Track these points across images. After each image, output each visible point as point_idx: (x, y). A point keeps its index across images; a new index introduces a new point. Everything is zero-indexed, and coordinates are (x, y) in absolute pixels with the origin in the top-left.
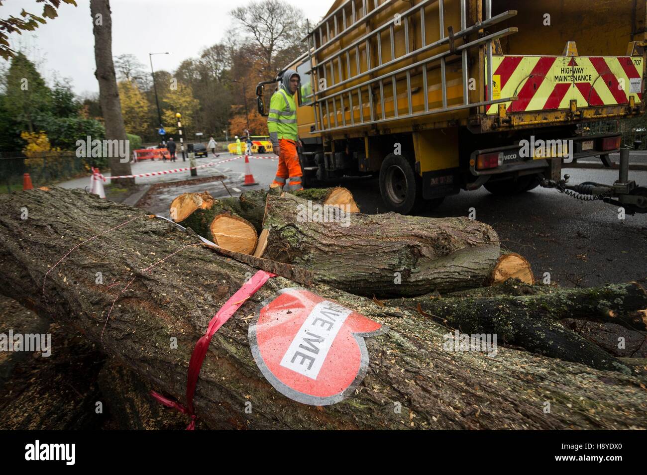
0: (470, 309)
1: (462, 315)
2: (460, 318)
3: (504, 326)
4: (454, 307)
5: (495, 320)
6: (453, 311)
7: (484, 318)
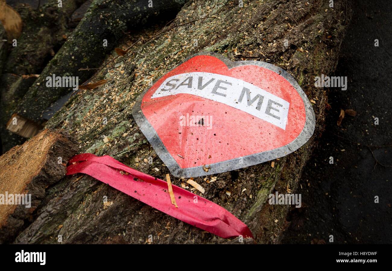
0: (89, 39)
1: (89, 49)
2: (89, 52)
3: (118, 26)
4: (77, 50)
5: (110, 28)
6: (80, 54)
7: (103, 34)
